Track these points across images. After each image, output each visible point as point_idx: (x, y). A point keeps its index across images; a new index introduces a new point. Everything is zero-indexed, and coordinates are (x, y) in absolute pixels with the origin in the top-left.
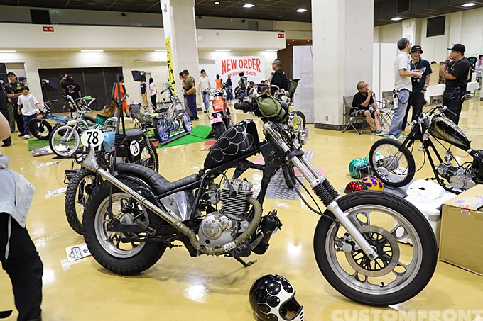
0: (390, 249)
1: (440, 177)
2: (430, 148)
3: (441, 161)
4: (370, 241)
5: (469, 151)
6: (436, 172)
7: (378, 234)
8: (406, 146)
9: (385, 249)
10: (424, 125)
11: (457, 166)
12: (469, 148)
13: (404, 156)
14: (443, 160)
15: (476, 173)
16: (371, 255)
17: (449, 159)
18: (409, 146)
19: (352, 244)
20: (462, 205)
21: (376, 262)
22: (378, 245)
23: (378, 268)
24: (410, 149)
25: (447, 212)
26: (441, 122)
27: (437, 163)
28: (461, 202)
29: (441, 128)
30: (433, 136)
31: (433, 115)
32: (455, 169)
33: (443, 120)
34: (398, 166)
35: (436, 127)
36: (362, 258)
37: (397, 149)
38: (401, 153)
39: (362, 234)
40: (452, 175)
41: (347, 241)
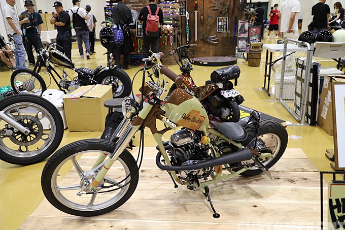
0: (37, 126)
1: (62, 89)
2: (52, 72)
3: (61, 79)
4: (24, 125)
5: (74, 69)
6: (59, 86)
7: (27, 119)
8: (36, 72)
9: (34, 127)
10: (44, 56)
11: (70, 80)
12: (74, 68)
13: (37, 80)
14: (62, 77)
15: (81, 82)
16: (26, 132)
17: (65, 76)
18: (38, 72)
19: (12, 129)
20: (73, 97)
21: (30, 136)
22: (29, 126)
23: (32, 139)
24: (39, 74)
25: (66, 103)
26: (55, 53)
27: (58, 80)
28: (72, 96)
29: (56, 57)
30: (52, 63)
31: (49, 49)
32: (70, 82)
33: (55, 52)
34: (34, 86)
35: (52, 57)
36: (21, 137)
37: (31, 75)
38: (34, 77)
39: (17, 122)
40: (69, 86)
41: (8, 128)
